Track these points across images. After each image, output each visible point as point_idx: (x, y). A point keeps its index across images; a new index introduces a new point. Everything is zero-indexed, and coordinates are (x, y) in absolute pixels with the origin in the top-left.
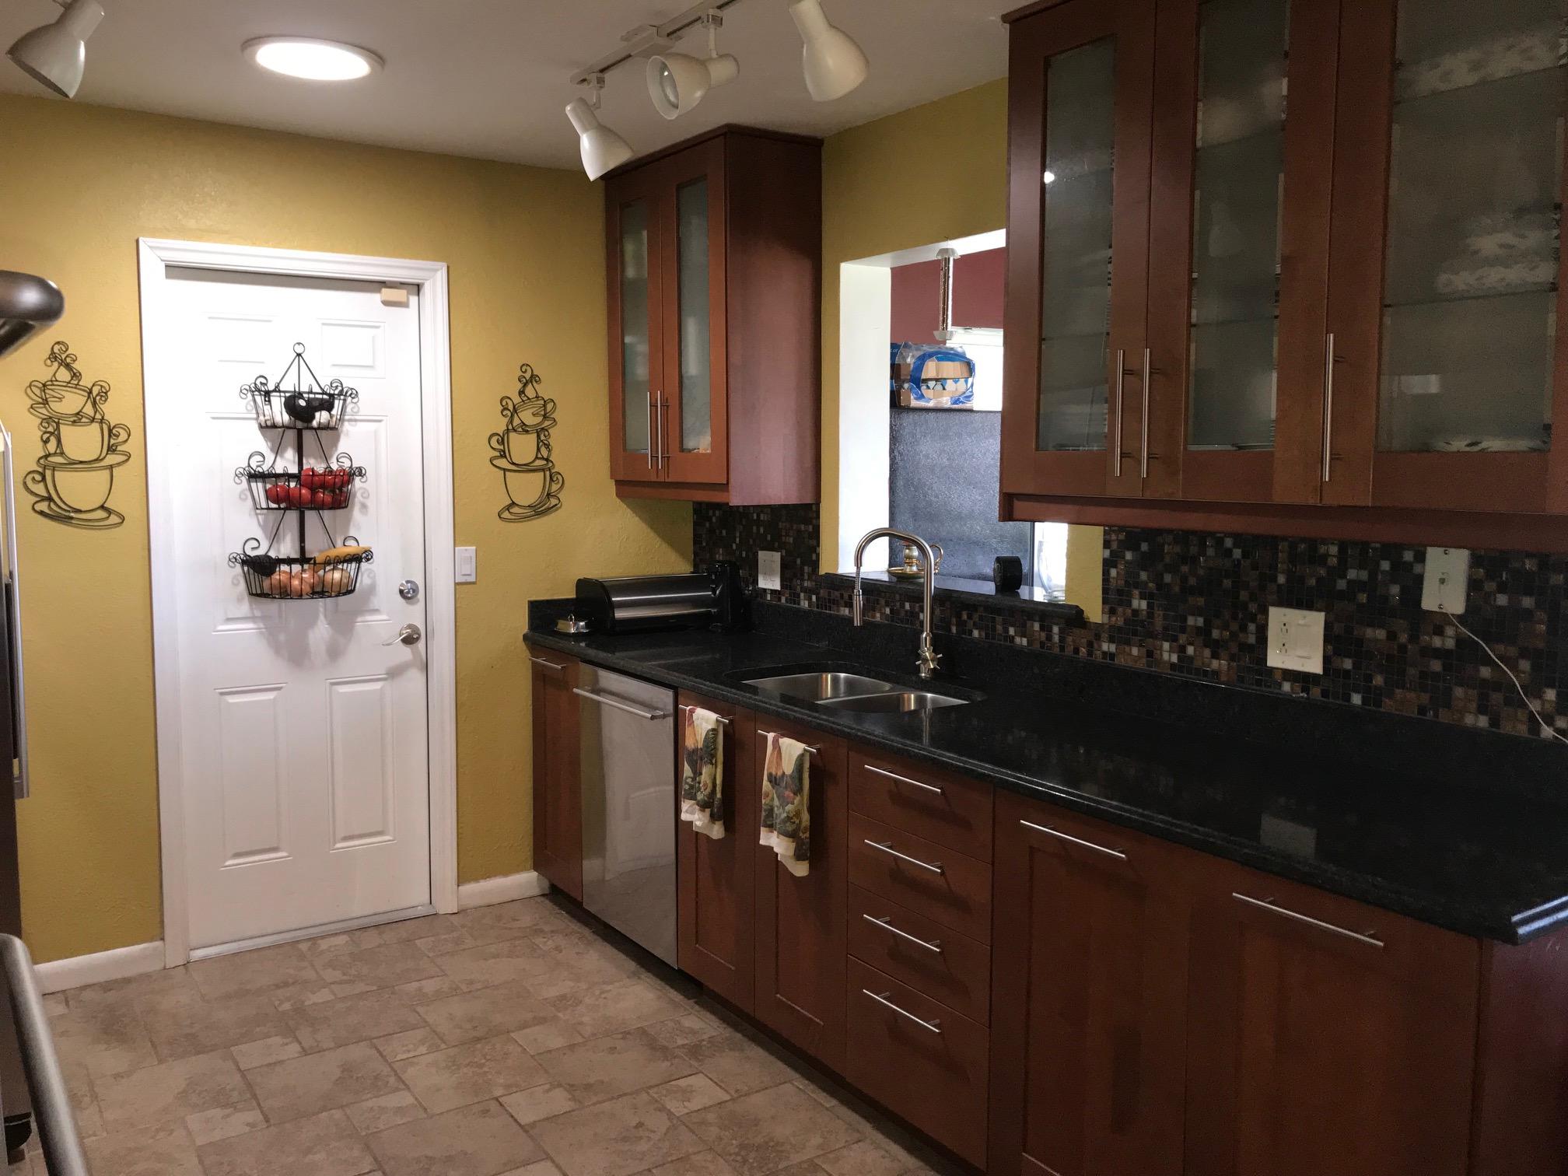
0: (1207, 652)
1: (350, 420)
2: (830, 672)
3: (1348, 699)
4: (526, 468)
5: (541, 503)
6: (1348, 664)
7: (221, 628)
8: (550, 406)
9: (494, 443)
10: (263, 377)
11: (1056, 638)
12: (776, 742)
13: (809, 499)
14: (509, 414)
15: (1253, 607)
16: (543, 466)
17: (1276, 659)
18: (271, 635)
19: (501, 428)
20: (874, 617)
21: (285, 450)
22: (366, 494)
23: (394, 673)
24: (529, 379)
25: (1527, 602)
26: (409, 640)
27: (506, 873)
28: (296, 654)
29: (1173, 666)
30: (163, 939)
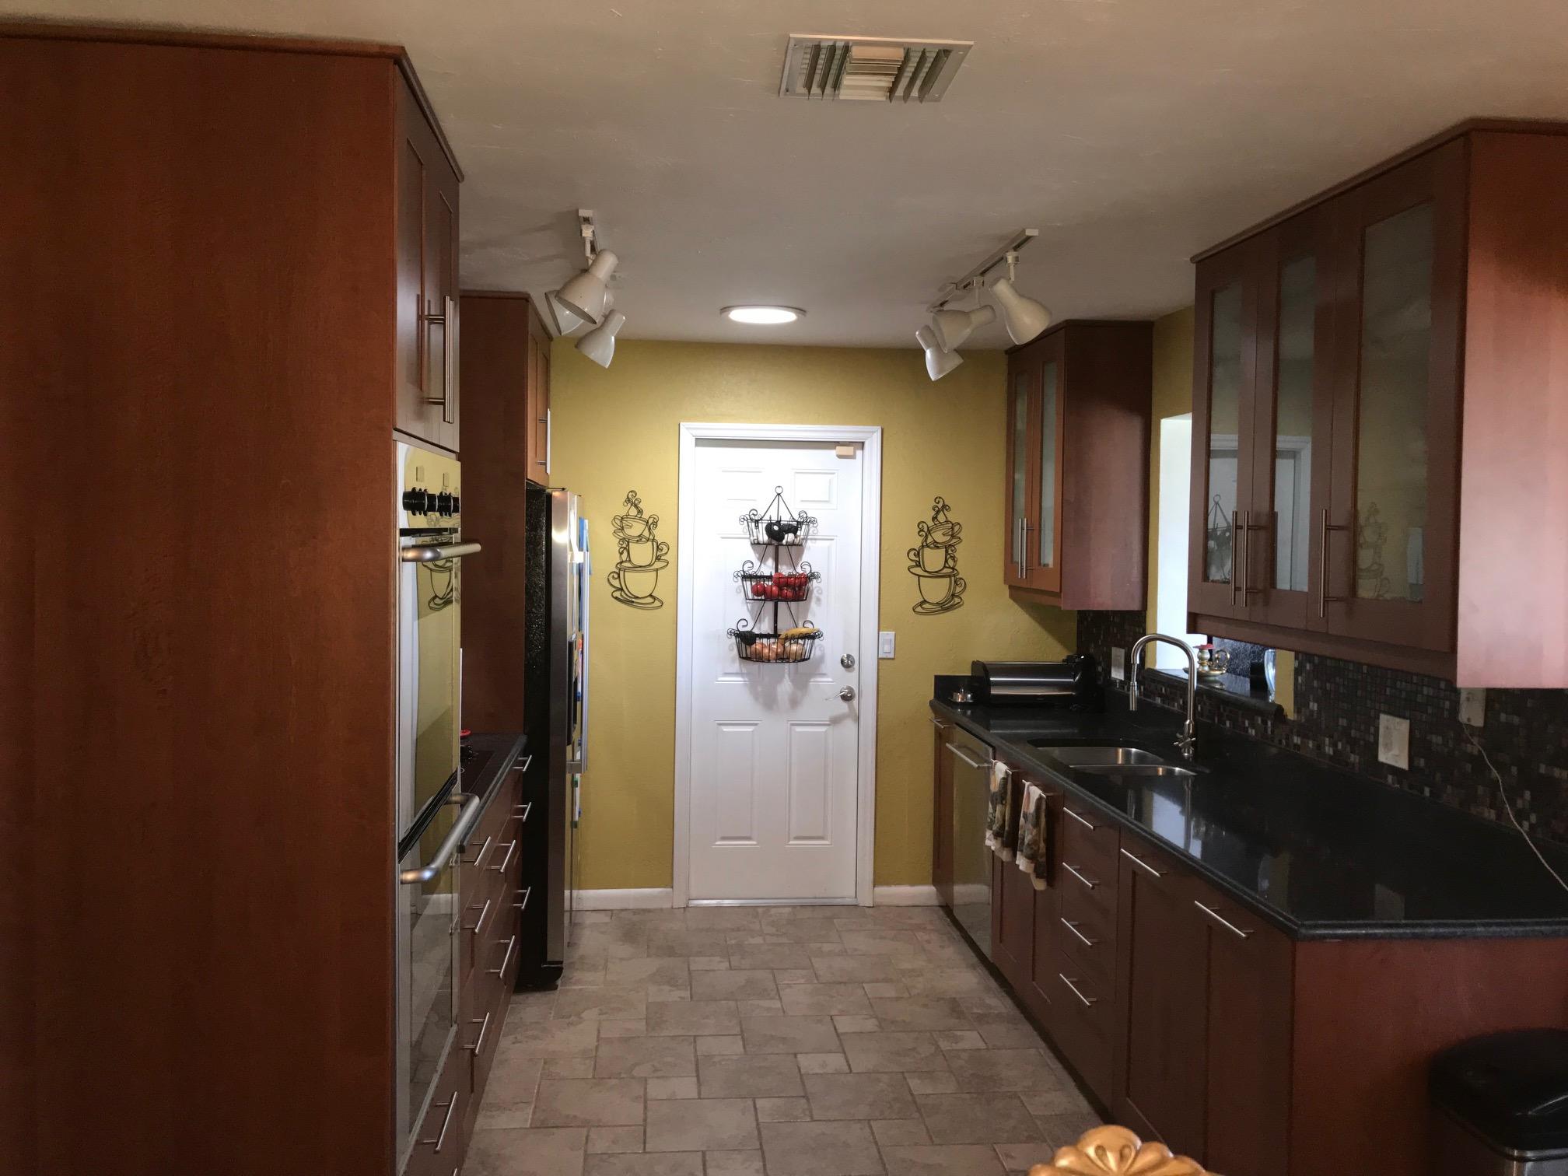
0: (1348, 749)
1: (811, 539)
3: (1422, 792)
4: (936, 575)
5: (947, 601)
6: (1422, 762)
7: (720, 679)
8: (956, 528)
9: (912, 556)
10: (754, 510)
11: (1269, 730)
12: (1028, 787)
13: (1135, 606)
14: (924, 534)
15: (1372, 713)
16: (950, 573)
17: (1383, 757)
18: (752, 686)
19: (917, 545)
21: (767, 560)
22: (820, 592)
23: (835, 721)
24: (941, 508)
26: (845, 698)
28: (769, 702)
30: (672, 887)
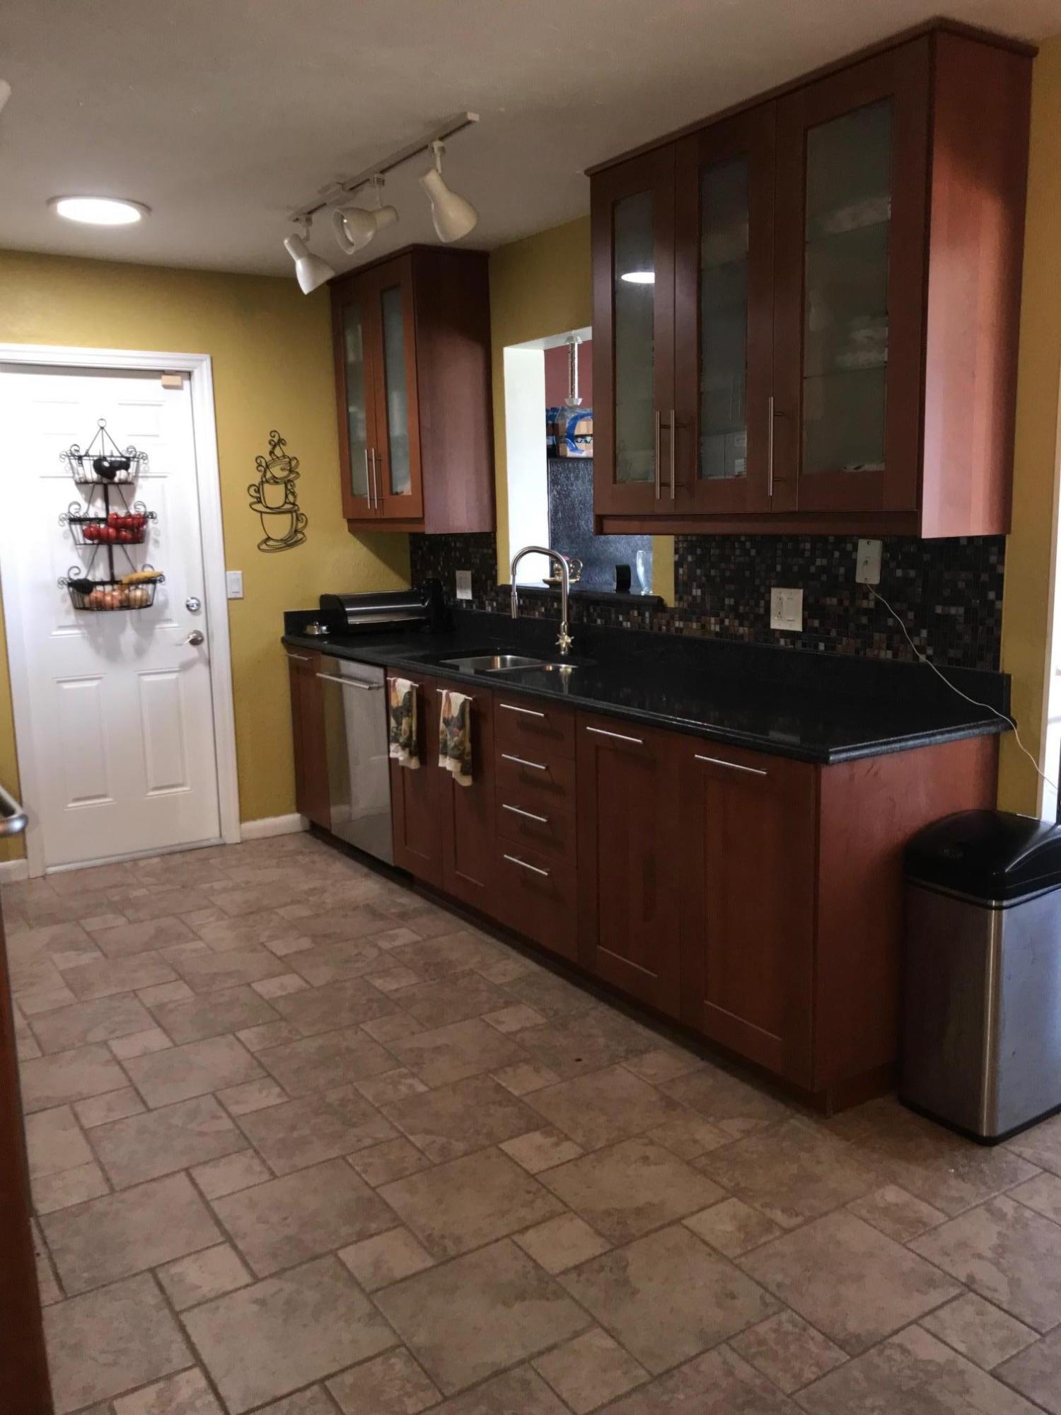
0: (737, 623)
1: (142, 477)
2: (498, 655)
3: (816, 647)
4: (278, 511)
5: (290, 537)
6: (816, 623)
7: (54, 633)
8: (294, 463)
9: (252, 491)
10: (75, 445)
11: (647, 621)
12: (447, 696)
13: (487, 529)
14: (263, 469)
15: (762, 590)
16: (291, 509)
17: (776, 624)
18: (92, 638)
19: (257, 481)
20: (534, 615)
21: (95, 500)
22: (158, 533)
23: (186, 667)
24: (277, 443)
25: (912, 573)
26: (195, 642)
27: (277, 814)
28: (111, 653)
29: (717, 634)
30: (26, 858)
